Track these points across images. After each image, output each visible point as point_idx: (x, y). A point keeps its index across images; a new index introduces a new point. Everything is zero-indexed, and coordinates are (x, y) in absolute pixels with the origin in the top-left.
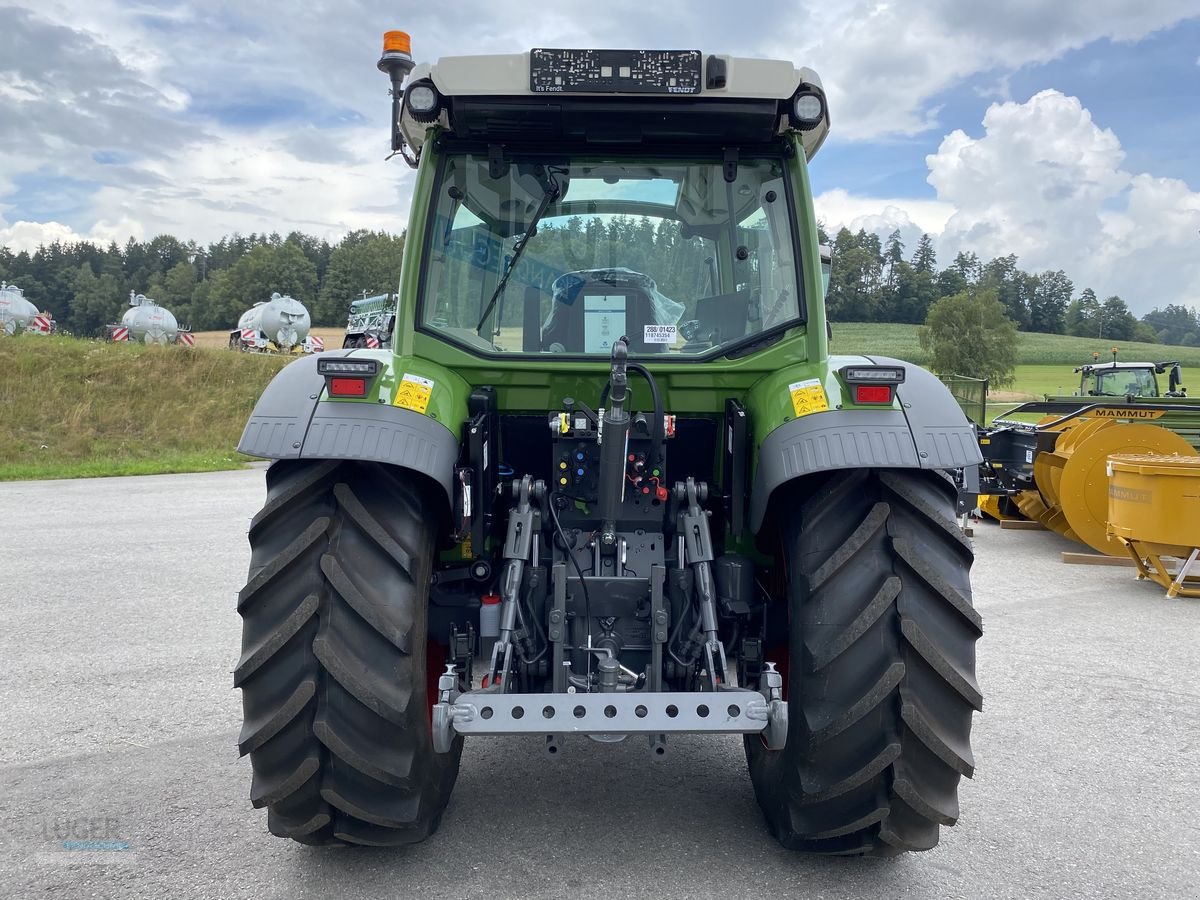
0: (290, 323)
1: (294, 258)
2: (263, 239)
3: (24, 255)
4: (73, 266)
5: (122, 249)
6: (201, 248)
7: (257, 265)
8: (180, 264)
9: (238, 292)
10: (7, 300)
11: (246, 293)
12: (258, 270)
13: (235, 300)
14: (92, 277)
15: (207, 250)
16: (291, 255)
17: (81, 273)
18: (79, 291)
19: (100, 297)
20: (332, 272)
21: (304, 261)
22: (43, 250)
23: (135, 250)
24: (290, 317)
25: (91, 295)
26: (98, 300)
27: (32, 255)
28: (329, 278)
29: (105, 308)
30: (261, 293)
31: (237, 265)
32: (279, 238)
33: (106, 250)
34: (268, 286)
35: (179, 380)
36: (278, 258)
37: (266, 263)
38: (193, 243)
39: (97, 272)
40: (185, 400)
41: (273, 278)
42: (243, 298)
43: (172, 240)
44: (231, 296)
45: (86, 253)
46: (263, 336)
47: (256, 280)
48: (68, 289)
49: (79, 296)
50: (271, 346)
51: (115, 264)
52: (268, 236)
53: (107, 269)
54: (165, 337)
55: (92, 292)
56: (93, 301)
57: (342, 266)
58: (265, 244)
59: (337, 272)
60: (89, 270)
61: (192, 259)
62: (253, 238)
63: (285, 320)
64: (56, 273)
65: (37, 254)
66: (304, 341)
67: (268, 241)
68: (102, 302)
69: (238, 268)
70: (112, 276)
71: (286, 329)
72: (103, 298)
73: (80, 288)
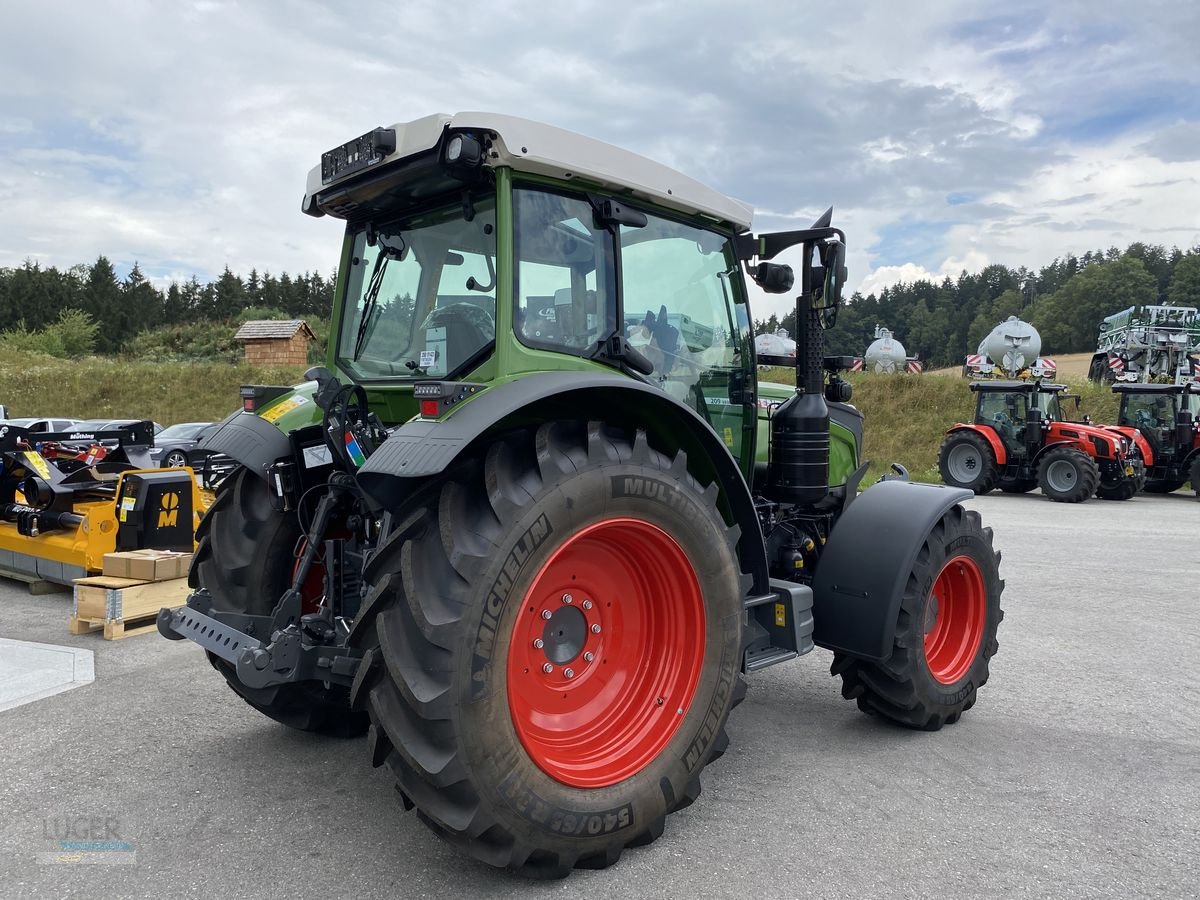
0: (1016, 347)
1: (1131, 273)
2: (1099, 255)
3: (872, 297)
4: (910, 304)
5: (955, 282)
6: (1032, 273)
7: (1086, 284)
8: (1007, 292)
9: (1064, 315)
10: (769, 341)
11: (1072, 316)
12: (1088, 290)
13: (1060, 324)
14: (926, 311)
15: (1038, 275)
16: (1127, 270)
17: (916, 310)
18: (915, 326)
19: (932, 330)
20: (1177, 283)
21: (1144, 274)
22: (886, 291)
23: (967, 283)
24: (1015, 340)
25: (925, 329)
26: (931, 332)
27: (878, 297)
28: (1172, 291)
29: (937, 339)
30: (1090, 313)
31: (1065, 286)
32: (1118, 253)
33: (940, 285)
34: (1098, 305)
35: (889, 407)
36: (1112, 275)
37: (1096, 282)
38: (1024, 270)
39: (931, 308)
40: (891, 424)
41: (1104, 296)
42: (1070, 321)
43: (1002, 269)
44: (1057, 320)
45: (923, 290)
46: (989, 361)
47: (1084, 301)
48: (905, 324)
49: (914, 330)
50: (996, 371)
51: (948, 298)
52: (1105, 252)
53: (939, 303)
54: (893, 366)
55: (925, 326)
56: (926, 334)
57: (1191, 275)
58: (1102, 262)
59: (1183, 283)
60: (924, 305)
61: (1023, 286)
62: (1088, 257)
63: (1009, 343)
64: (895, 311)
65: (882, 295)
66: (1034, 365)
67: (1105, 257)
68: (935, 335)
69: (1068, 289)
70: (945, 310)
71: (1012, 353)
72: (935, 330)
73: (915, 323)
